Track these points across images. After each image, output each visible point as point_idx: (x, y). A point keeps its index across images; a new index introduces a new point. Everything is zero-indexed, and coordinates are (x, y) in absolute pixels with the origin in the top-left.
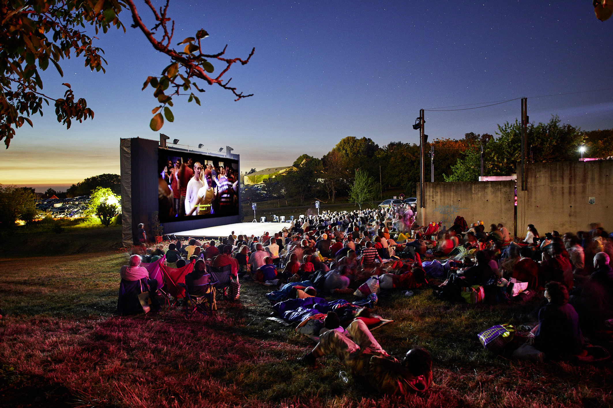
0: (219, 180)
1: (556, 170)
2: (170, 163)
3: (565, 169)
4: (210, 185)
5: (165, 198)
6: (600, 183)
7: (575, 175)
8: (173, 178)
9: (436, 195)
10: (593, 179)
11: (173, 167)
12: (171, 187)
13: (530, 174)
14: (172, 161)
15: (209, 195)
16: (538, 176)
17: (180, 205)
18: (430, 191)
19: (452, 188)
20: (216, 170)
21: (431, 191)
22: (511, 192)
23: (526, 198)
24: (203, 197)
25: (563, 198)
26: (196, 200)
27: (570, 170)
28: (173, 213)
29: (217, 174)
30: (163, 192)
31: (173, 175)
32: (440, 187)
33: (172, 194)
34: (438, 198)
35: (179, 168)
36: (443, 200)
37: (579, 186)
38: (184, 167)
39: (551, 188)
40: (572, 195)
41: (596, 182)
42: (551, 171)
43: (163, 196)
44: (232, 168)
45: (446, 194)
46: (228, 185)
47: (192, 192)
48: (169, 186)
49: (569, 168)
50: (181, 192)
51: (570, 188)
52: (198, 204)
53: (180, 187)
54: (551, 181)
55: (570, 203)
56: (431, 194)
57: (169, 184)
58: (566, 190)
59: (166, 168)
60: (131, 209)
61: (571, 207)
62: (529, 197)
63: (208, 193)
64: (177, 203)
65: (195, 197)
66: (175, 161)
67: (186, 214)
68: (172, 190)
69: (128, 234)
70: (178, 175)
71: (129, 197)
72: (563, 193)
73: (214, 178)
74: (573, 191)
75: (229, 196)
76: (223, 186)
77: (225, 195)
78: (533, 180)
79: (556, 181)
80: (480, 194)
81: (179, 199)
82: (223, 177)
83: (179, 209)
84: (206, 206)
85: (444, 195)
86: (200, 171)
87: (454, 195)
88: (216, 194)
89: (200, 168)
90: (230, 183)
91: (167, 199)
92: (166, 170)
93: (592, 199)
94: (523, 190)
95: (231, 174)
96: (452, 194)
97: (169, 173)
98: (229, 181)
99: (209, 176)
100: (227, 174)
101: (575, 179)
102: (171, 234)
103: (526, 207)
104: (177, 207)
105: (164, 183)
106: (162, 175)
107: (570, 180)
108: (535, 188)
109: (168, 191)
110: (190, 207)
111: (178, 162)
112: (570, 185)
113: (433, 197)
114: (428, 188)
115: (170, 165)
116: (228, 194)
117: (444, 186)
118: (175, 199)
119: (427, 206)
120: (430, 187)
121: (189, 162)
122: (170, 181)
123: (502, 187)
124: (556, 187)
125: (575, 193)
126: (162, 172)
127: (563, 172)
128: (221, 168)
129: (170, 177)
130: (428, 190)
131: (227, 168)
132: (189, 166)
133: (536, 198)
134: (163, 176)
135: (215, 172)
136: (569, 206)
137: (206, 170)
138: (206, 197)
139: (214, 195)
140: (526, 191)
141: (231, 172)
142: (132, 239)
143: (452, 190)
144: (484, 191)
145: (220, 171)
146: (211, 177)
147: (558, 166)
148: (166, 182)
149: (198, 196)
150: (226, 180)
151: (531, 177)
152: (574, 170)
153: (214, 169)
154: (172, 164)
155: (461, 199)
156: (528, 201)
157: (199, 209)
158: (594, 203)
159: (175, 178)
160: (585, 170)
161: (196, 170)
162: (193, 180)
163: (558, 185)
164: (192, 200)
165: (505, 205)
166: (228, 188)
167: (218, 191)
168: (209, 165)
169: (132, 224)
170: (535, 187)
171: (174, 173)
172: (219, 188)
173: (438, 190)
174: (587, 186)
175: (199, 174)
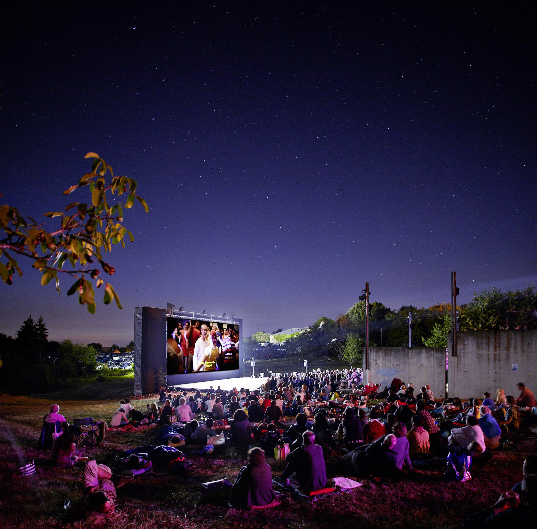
0: (223, 340)
1: (482, 338)
2: (180, 325)
3: (490, 337)
4: (215, 344)
5: (175, 356)
6: (523, 351)
7: (499, 343)
8: (182, 339)
9: (378, 359)
10: (516, 347)
11: (182, 328)
12: (181, 346)
13: (459, 342)
14: (181, 324)
15: (214, 353)
16: (466, 343)
17: (189, 362)
18: (373, 355)
19: (392, 353)
20: (220, 331)
21: (375, 355)
22: (442, 357)
23: (456, 363)
24: (209, 355)
25: (489, 364)
26: (202, 358)
27: (495, 338)
28: (183, 369)
29: (221, 335)
30: (174, 350)
31: (182, 336)
32: (382, 352)
33: (181, 353)
34: (380, 361)
35: (188, 329)
36: (384, 364)
37: (503, 353)
38: (192, 329)
39: (478, 354)
40: (497, 362)
41: (519, 350)
42: (478, 339)
43: (174, 354)
44: (234, 329)
45: (387, 358)
46: (231, 344)
47: (199, 351)
48: (179, 345)
49: (494, 336)
50: (189, 351)
51: (495, 355)
52: (204, 361)
53: (189, 346)
54: (478, 348)
55: (495, 369)
56: (375, 358)
57: (179, 343)
58: (492, 357)
59: (176, 329)
60: (141, 364)
61: (496, 372)
62: (459, 363)
63: (213, 351)
64: (186, 360)
65: (202, 355)
66: (184, 324)
67: (194, 370)
68: (181, 349)
69: (139, 385)
70: (187, 336)
71: (140, 354)
72: (489, 359)
73: (219, 339)
74: (497, 358)
75: (231, 354)
76: (227, 345)
77: (228, 354)
78: (462, 346)
79: (482, 348)
80: (415, 359)
81: (188, 357)
82: (226, 337)
83: (187, 365)
84: (212, 363)
85: (385, 359)
86: (206, 332)
87: (393, 359)
88: (220, 352)
89: (207, 330)
90: (233, 343)
91: (177, 357)
92: (176, 331)
93: (515, 366)
94: (453, 355)
95: (233, 335)
96: (392, 358)
97: (179, 334)
98: (232, 341)
99: (214, 336)
100: (230, 335)
101: (499, 347)
102: (171, 386)
103: (456, 371)
104: (186, 364)
105: (175, 343)
106: (172, 336)
107: (495, 347)
108: (464, 355)
109: (178, 351)
110: (198, 364)
111: (187, 324)
112: (495, 352)
113: (376, 361)
114: (372, 351)
115: (180, 327)
116: (231, 352)
117: (386, 351)
118: (184, 357)
119: (371, 368)
120: (373, 352)
121: (196, 324)
122: (180, 341)
123: (435, 352)
124: (482, 354)
125: (499, 360)
126: (172, 333)
127: (488, 340)
128: (225, 329)
129: (180, 338)
130: (372, 354)
131: (230, 330)
132: (197, 328)
133: (464, 364)
134: (174, 337)
135: (219, 333)
136: (494, 372)
137: (211, 331)
138: (212, 356)
139: (219, 353)
140: (456, 357)
141: (234, 333)
142: (141, 389)
143: (392, 355)
144: (420, 356)
145: (224, 332)
146: (216, 338)
147: (484, 334)
148: (176, 342)
149: (204, 354)
150: (230, 340)
151: (460, 344)
152: (499, 338)
153: (218, 330)
154: (182, 326)
155: (400, 363)
156: (458, 366)
157: (205, 366)
158: (517, 369)
159: (185, 338)
160: (508, 339)
161: (203, 332)
162: (200, 341)
163: (484, 352)
164: (200, 358)
165: (437, 369)
166: (231, 347)
167: (222, 349)
168: (214, 326)
169: (141, 376)
170: (464, 353)
171: (184, 333)
172: (223, 347)
173: (381, 354)
174: (511, 354)
175: (206, 335)
